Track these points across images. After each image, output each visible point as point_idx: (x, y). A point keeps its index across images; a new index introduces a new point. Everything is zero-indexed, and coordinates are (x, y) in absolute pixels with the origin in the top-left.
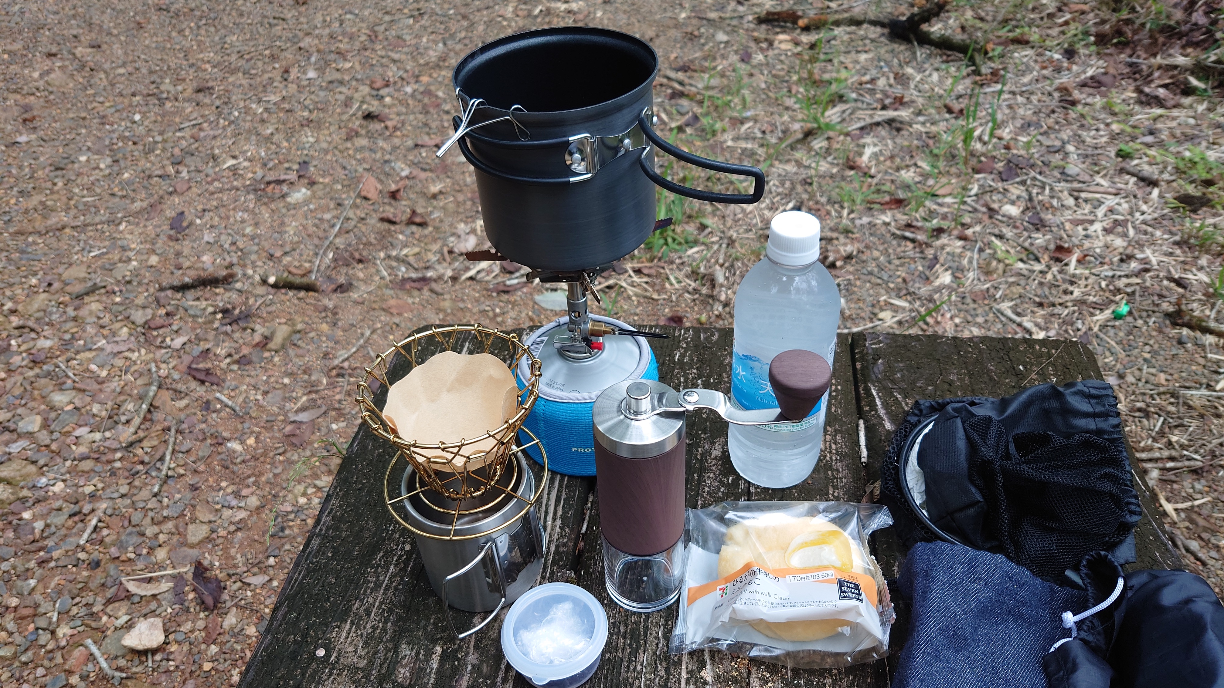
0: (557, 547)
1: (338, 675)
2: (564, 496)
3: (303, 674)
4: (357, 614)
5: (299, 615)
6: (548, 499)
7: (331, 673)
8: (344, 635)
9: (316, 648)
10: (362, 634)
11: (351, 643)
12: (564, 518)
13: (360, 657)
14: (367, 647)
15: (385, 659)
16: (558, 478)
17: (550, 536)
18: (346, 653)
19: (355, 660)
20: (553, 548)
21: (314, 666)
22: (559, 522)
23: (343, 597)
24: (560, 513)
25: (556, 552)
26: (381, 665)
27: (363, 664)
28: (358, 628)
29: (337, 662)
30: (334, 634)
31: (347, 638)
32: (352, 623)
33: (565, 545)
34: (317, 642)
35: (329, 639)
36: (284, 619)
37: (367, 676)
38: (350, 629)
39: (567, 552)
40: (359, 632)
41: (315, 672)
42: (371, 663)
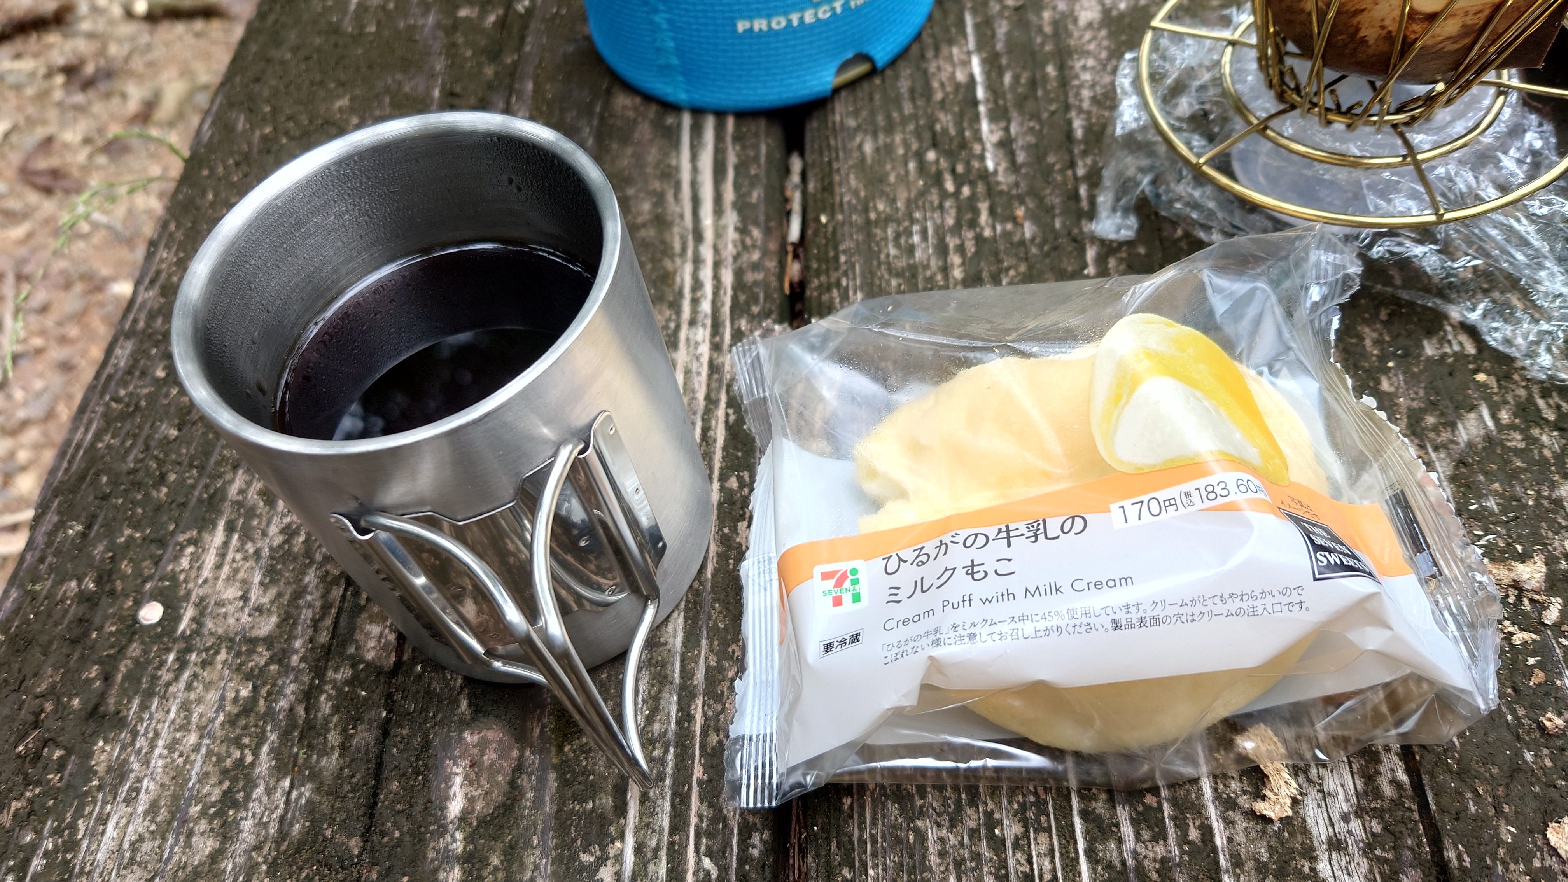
0: (739, 274)
1: (204, 664)
2: (732, 159)
3: (107, 678)
4: (239, 504)
5: (89, 527)
6: (695, 170)
7: (182, 663)
8: (210, 559)
9: (138, 604)
10: (257, 553)
11: (231, 579)
12: (741, 206)
13: (259, 609)
14: (273, 582)
15: (326, 608)
16: (710, 124)
17: (716, 250)
18: (219, 604)
19: (245, 618)
20: (728, 277)
21: (135, 650)
22: (731, 218)
23: (201, 468)
24: (729, 195)
25: (739, 285)
26: (315, 624)
27: (267, 626)
28: (246, 536)
29: (197, 633)
30: (185, 563)
31: (219, 567)
32: (230, 528)
33: (756, 267)
34: (139, 590)
35: (173, 577)
36: (49, 544)
37: (281, 658)
38: (226, 544)
39: (766, 284)
40: (250, 548)
41: (139, 665)
42: (288, 620)
